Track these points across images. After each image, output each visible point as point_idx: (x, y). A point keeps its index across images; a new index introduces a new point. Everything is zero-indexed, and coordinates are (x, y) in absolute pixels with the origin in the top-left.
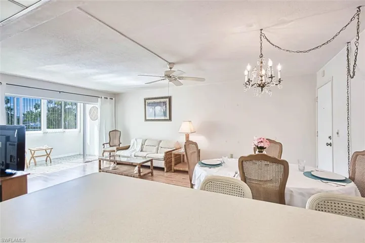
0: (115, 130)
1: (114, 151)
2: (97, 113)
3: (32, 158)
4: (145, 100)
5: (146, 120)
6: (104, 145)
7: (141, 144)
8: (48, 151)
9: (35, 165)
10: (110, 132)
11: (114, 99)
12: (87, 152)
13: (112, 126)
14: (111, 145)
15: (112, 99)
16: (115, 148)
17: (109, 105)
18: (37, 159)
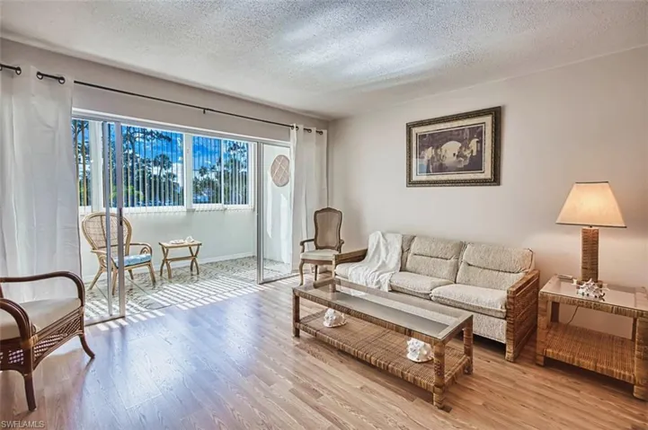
0: (329, 210)
1: (330, 263)
2: (288, 168)
3: (164, 261)
4: (410, 127)
5: (411, 183)
6: (302, 244)
7: (399, 250)
8: (194, 249)
9: (170, 276)
10: (316, 212)
11: (325, 132)
12: (267, 254)
13: (321, 199)
14: (319, 245)
15: (321, 133)
16: (330, 255)
17: (314, 148)
18: (172, 265)
